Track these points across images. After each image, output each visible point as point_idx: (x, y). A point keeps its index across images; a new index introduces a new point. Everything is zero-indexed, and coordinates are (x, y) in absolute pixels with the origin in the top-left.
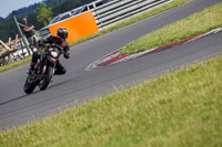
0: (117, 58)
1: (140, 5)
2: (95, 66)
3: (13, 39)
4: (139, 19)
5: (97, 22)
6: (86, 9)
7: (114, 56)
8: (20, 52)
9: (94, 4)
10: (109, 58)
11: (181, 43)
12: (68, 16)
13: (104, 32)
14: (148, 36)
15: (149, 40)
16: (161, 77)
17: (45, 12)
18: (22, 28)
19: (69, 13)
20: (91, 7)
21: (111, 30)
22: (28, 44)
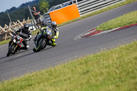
0: (94, 33)
2: (80, 38)
3: (26, 19)
4: (106, 10)
5: (79, 11)
6: (71, 3)
8: (31, 28)
12: (60, 7)
14: (113, 20)
15: (116, 22)
17: (45, 4)
18: (33, 13)
19: (61, 5)
20: (75, 2)
21: (88, 16)
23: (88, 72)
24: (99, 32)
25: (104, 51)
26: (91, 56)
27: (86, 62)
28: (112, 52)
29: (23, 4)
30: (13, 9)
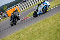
0: (26, 18)
2: (20, 21)
5: (19, 9)
6: (16, 6)
9: (18, 4)
10: (23, 19)
12: (12, 8)
16: (38, 23)
17: (5, 8)
19: (12, 7)
20: (18, 5)
21: (23, 11)
24: (27, 18)
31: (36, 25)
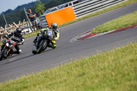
0: (90, 35)
1: (102, 4)
2: (76, 40)
3: (22, 22)
4: (102, 12)
5: (75, 13)
6: (67, 6)
7: (88, 34)
8: (27, 30)
9: (72, 2)
10: (85, 35)
11: (132, 27)
13: (80, 20)
14: (109, 23)
15: (111, 25)
17: (40, 7)
18: (28, 15)
19: (56, 7)
20: (70, 4)
21: (84, 18)
22: (32, 25)
23: (83, 74)
24: (94, 34)
25: (99, 53)
26: (87, 58)
27: (82, 65)
28: (108, 55)
29: (19, 7)
30: (9, 11)
31: (123, 51)
